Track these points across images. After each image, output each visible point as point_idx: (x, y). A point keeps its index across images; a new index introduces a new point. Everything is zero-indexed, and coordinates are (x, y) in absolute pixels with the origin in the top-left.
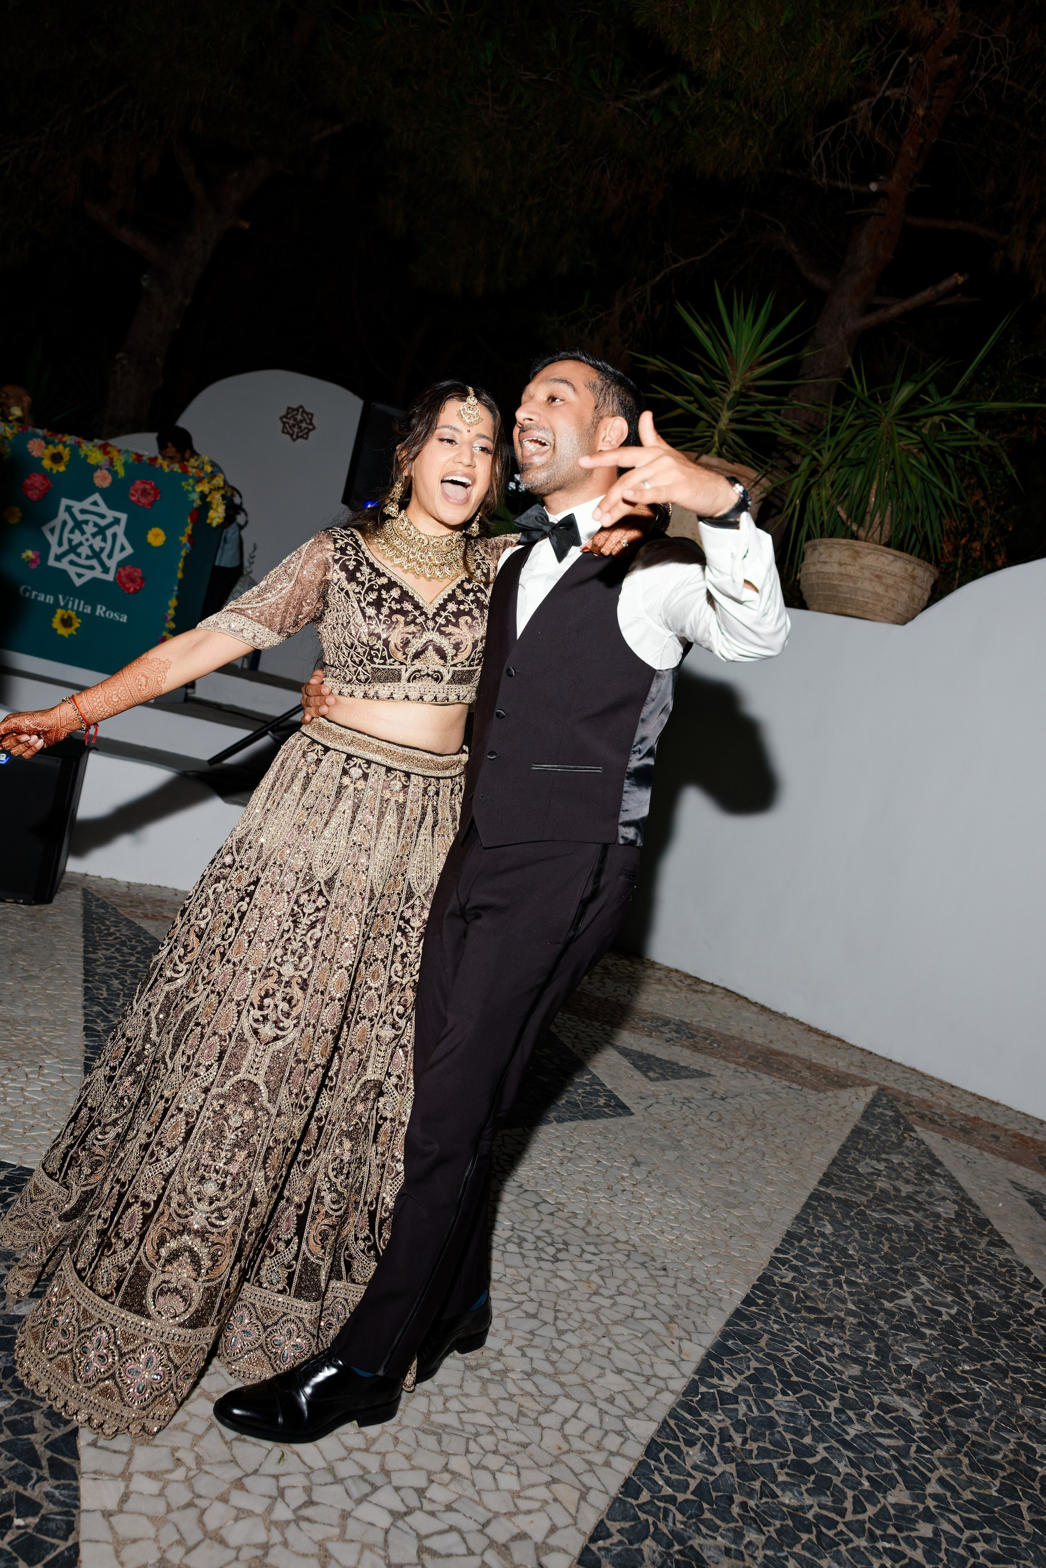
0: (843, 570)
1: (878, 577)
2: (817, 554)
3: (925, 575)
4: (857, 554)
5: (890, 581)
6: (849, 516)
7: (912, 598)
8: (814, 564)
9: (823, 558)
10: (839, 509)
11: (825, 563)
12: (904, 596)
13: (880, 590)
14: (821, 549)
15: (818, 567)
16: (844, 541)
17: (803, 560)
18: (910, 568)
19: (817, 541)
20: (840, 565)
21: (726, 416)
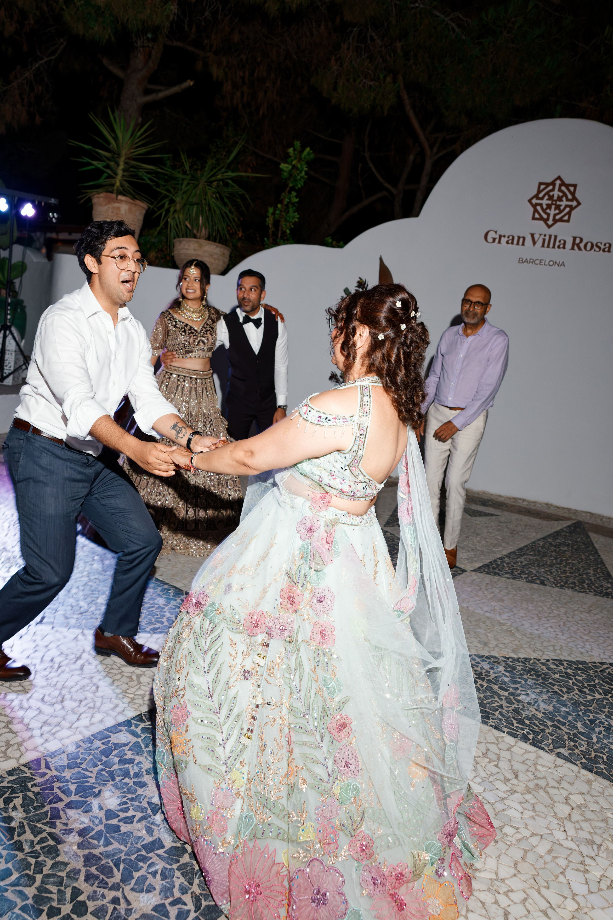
0: (196, 253)
1: (211, 255)
2: (182, 245)
3: (227, 252)
4: (201, 246)
5: (216, 256)
6: (192, 226)
7: (224, 263)
8: (182, 249)
9: (186, 247)
10: (187, 223)
11: (187, 249)
12: (221, 263)
13: (212, 261)
14: (184, 242)
15: (184, 251)
16: (195, 240)
17: (174, 247)
18: (222, 250)
19: (182, 239)
20: (195, 250)
21: (120, 173)
